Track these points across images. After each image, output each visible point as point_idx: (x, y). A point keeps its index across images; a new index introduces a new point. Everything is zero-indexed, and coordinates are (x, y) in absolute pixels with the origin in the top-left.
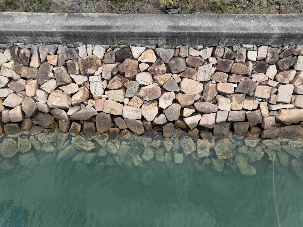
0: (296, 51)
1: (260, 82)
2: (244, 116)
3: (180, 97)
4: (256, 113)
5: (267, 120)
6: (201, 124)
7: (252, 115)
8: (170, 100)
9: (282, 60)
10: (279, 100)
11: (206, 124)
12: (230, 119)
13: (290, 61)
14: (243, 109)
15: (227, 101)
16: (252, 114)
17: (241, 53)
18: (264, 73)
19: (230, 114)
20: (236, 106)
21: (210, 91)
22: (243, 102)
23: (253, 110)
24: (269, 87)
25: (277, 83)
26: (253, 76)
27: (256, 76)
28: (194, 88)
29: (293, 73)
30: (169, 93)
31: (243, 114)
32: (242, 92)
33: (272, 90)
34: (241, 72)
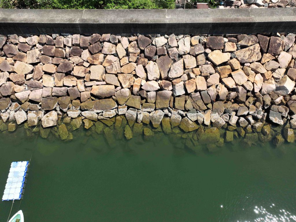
0: (102, 38)
1: (77, 63)
2: (65, 91)
3: (11, 76)
4: (74, 89)
5: (83, 94)
6: (30, 98)
7: (72, 91)
8: (3, 79)
9: (91, 45)
10: (91, 78)
11: (34, 98)
12: (53, 94)
13: (98, 46)
14: (64, 86)
15: (49, 79)
16: (72, 89)
17: (59, 40)
18: (79, 56)
19: (53, 90)
20: (57, 84)
21: (37, 71)
22: (63, 80)
23: (74, 86)
24: (83, 67)
25: (88, 64)
26: (70, 58)
27: (72, 58)
28: (24, 69)
29: (101, 56)
30: (3, 73)
31: (65, 90)
32: (61, 71)
33: (85, 70)
34: (60, 56)
